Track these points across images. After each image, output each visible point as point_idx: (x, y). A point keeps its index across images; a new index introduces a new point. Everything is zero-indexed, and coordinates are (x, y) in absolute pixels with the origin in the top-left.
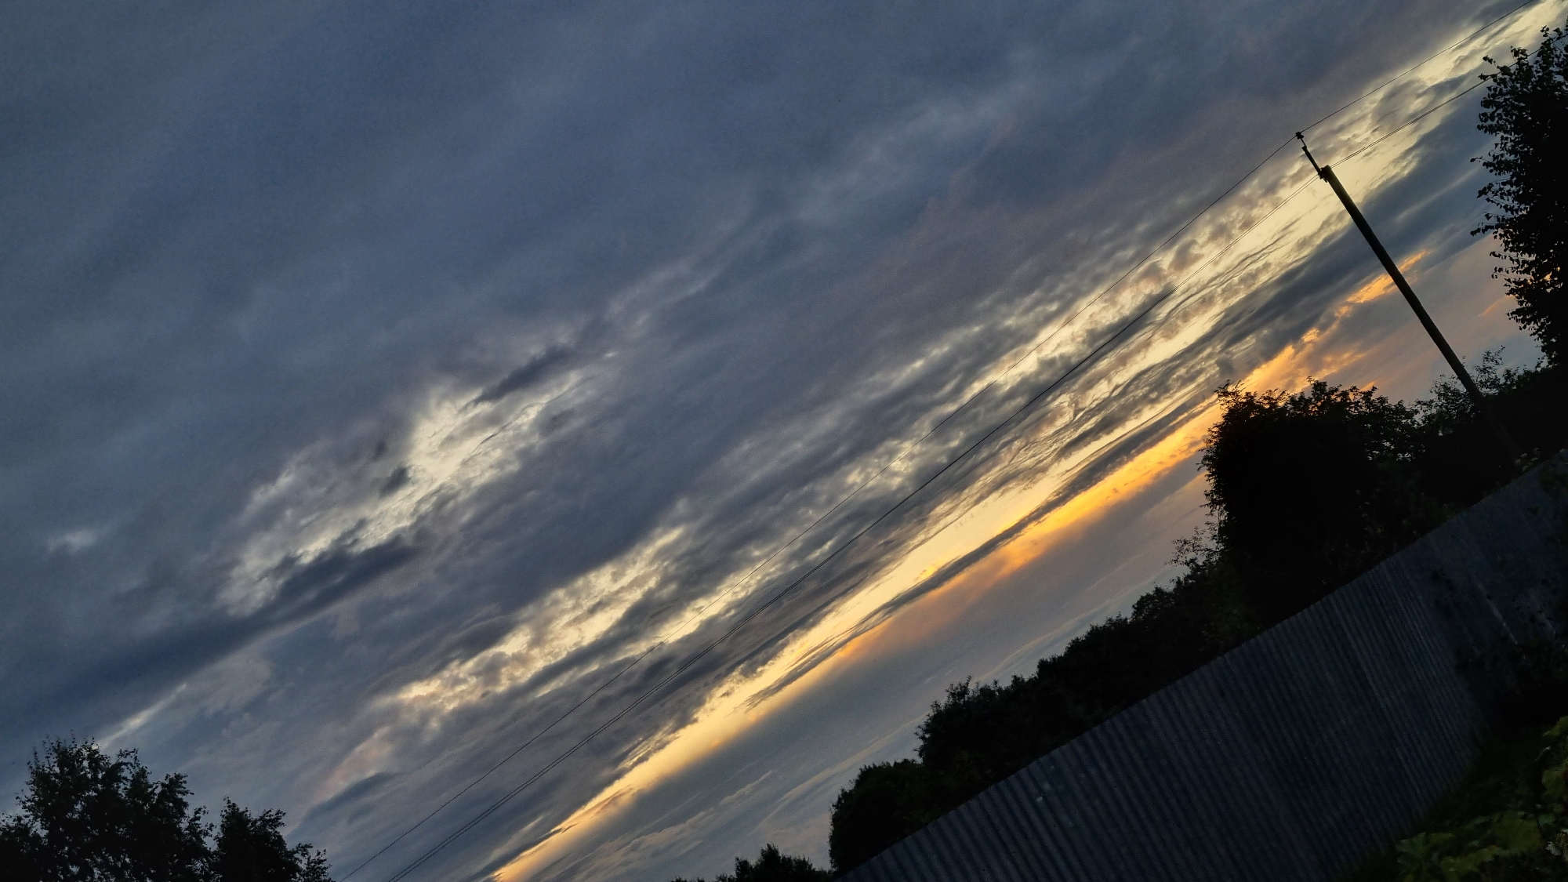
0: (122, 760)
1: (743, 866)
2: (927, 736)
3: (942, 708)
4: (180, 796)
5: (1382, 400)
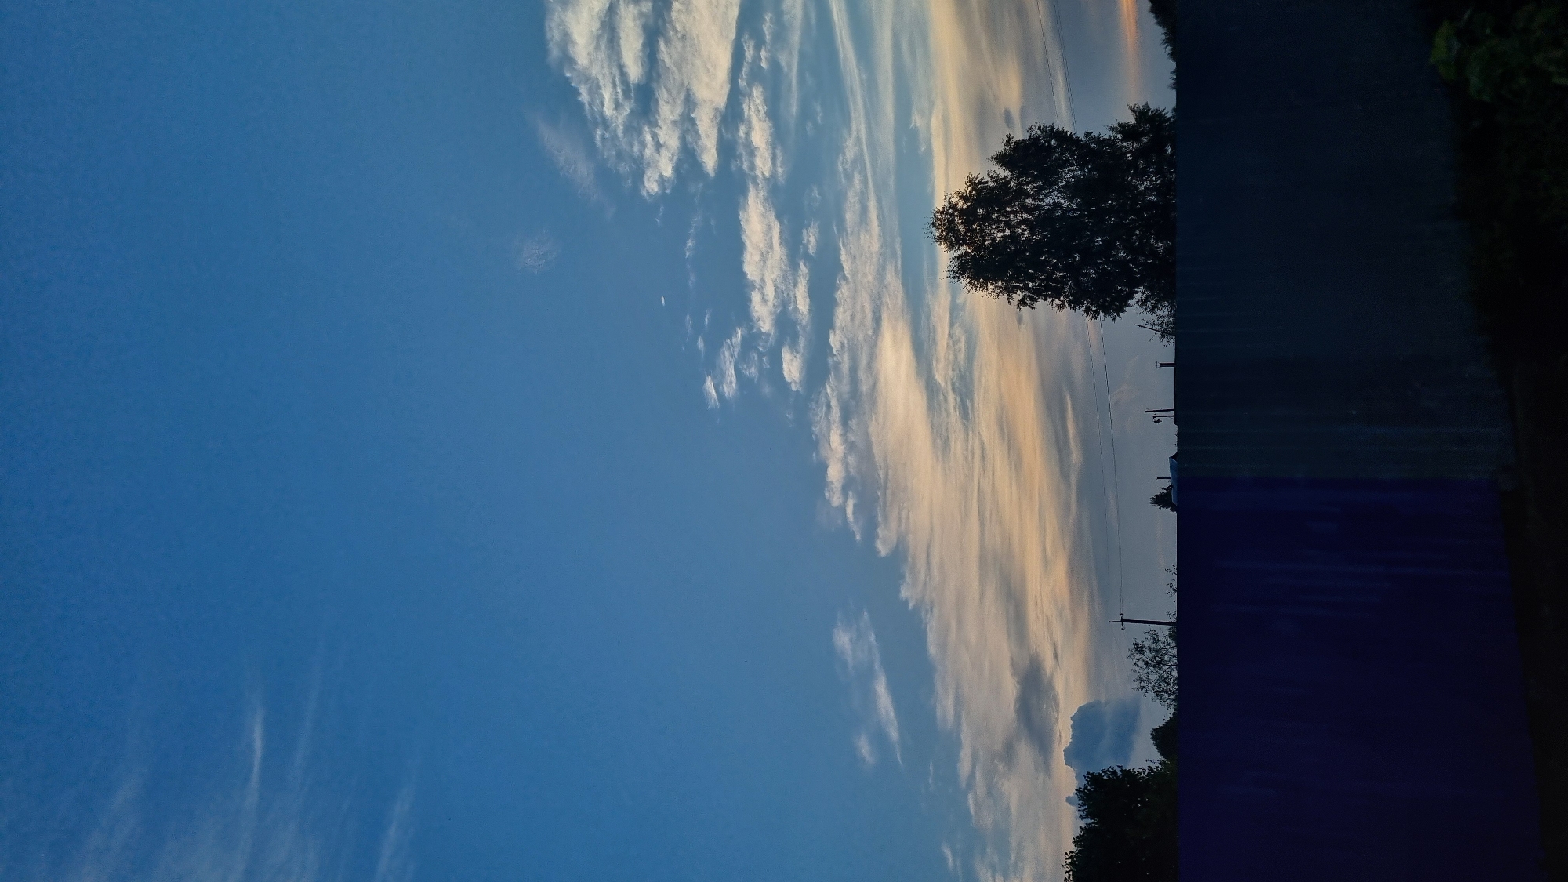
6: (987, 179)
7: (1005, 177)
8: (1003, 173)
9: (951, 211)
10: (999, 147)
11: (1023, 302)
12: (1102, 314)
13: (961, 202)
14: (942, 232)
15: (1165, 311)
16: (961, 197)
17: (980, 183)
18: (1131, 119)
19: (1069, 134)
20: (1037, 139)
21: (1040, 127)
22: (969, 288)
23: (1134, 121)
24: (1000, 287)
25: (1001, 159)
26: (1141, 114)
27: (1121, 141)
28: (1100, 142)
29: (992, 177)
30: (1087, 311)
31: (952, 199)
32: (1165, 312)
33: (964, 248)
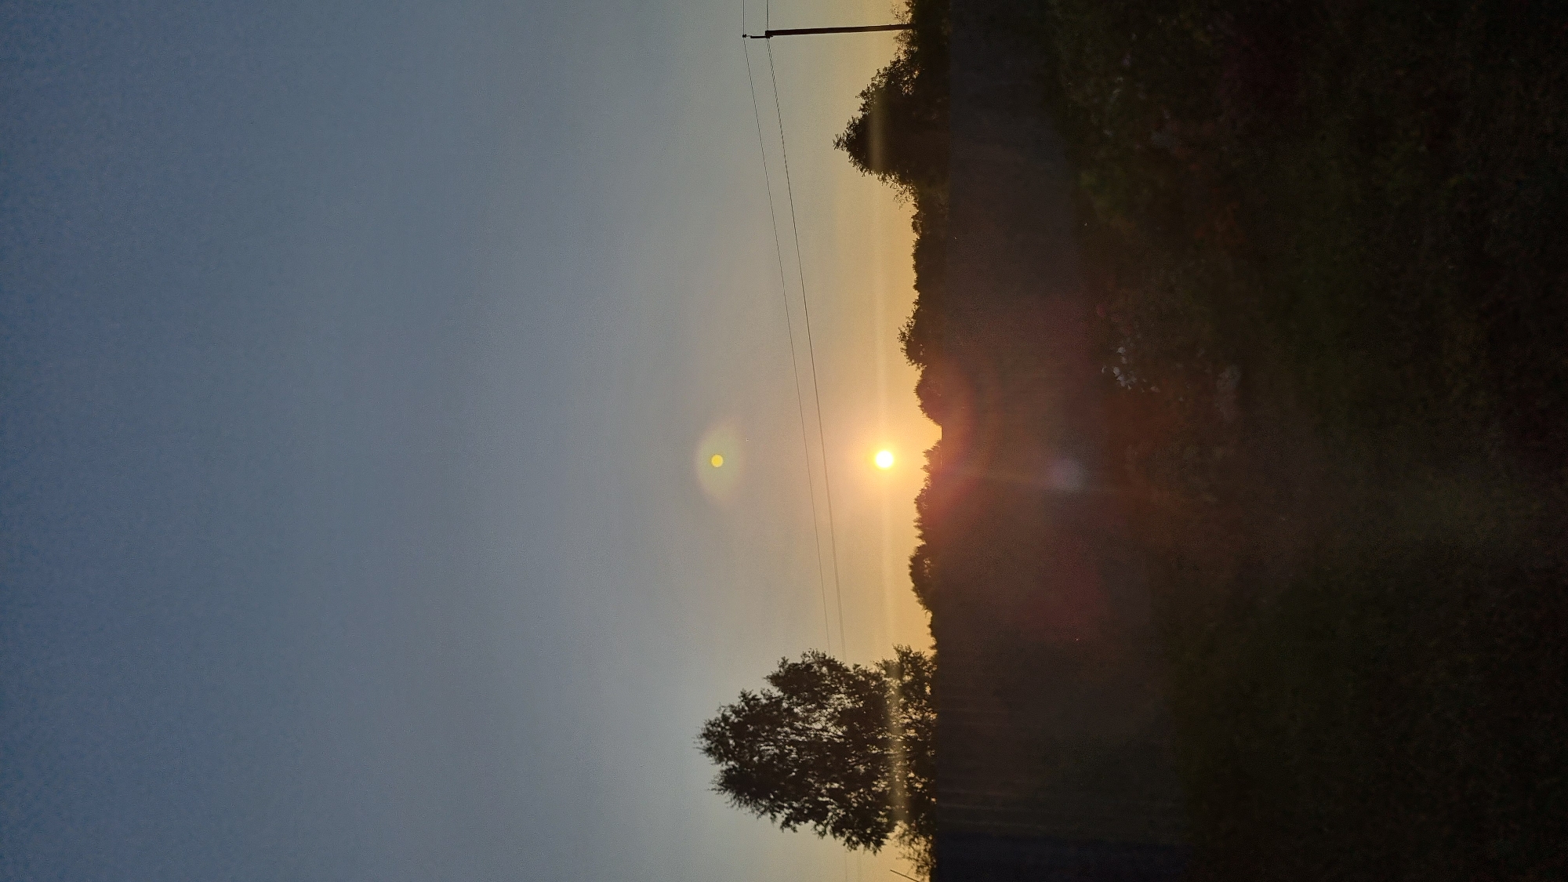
0: (721, 712)
1: (926, 468)
2: (913, 361)
3: (905, 347)
4: (750, 697)
5: (885, 69)
6: (760, 696)
7: (779, 697)
8: (776, 692)
9: (723, 724)
10: (775, 669)
11: (786, 824)
12: (861, 846)
13: (733, 717)
14: (712, 743)
15: (922, 845)
16: (734, 712)
17: (754, 698)
18: (895, 658)
19: (838, 663)
20: (809, 666)
21: (813, 653)
22: (733, 802)
23: (898, 660)
24: (765, 806)
25: (775, 679)
26: (904, 655)
27: (885, 676)
28: (865, 674)
29: (764, 695)
30: (849, 840)
31: (725, 713)
32: (921, 848)
33: (731, 763)
